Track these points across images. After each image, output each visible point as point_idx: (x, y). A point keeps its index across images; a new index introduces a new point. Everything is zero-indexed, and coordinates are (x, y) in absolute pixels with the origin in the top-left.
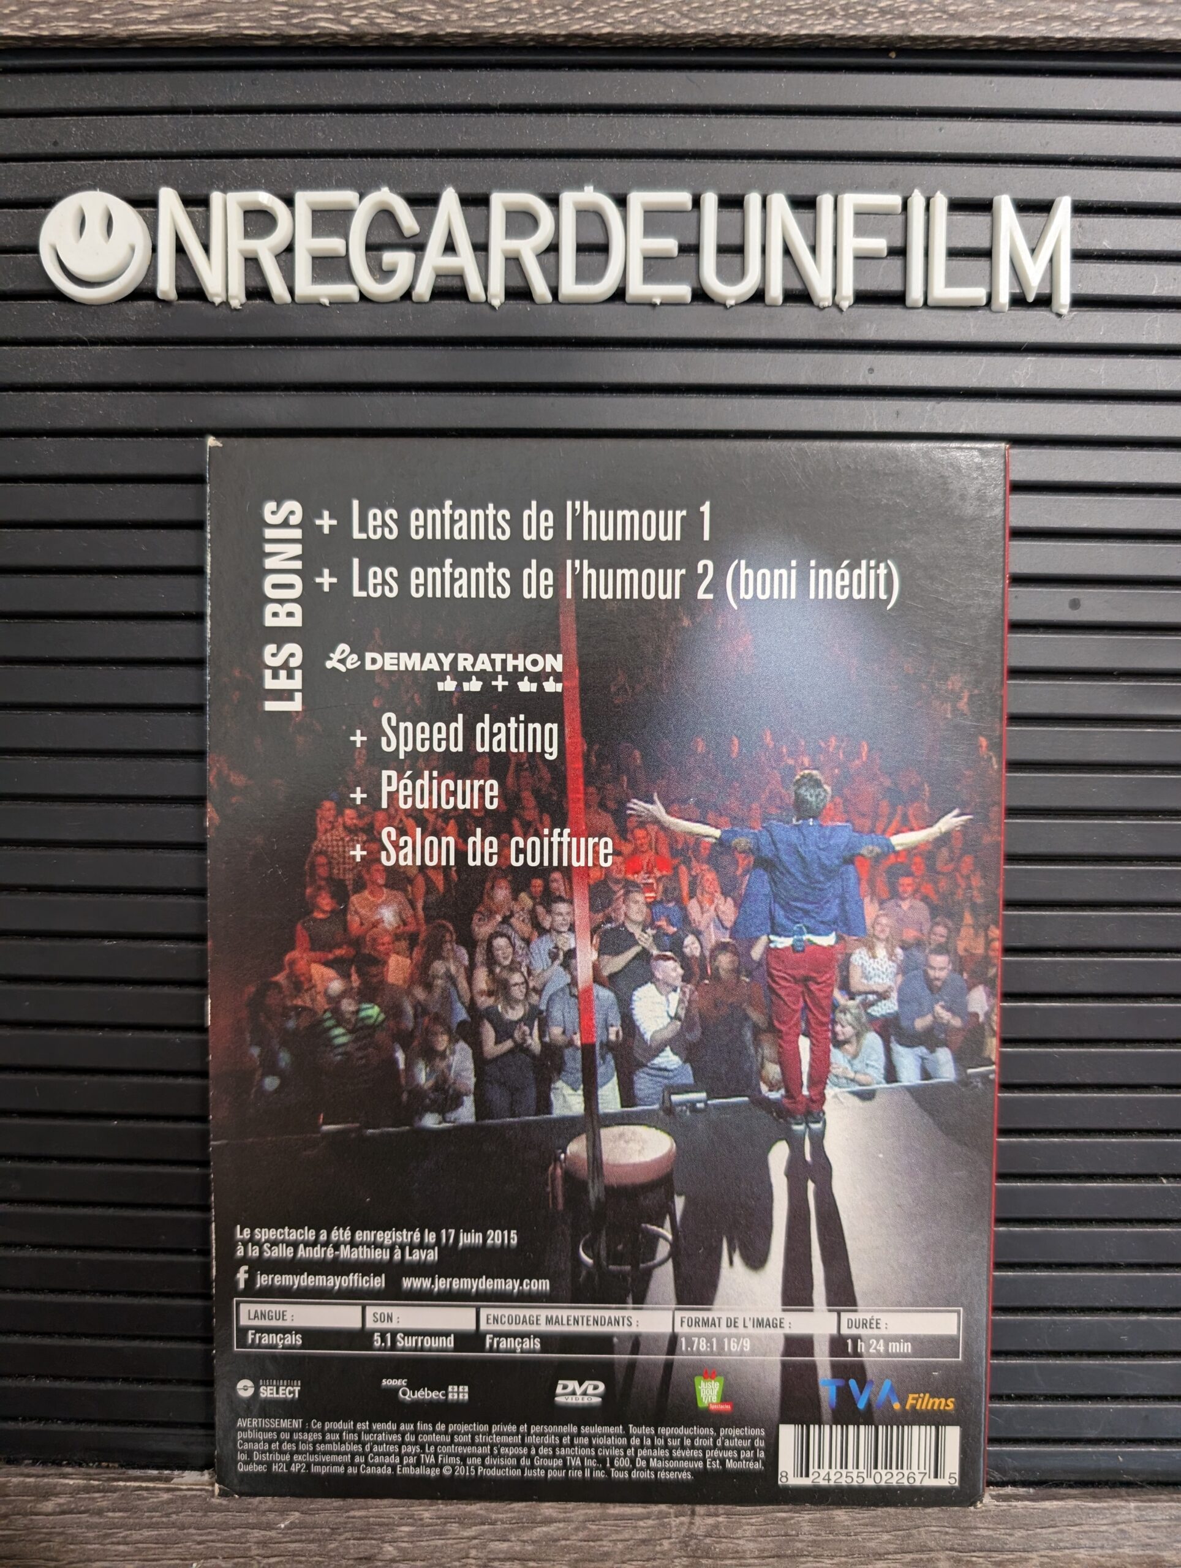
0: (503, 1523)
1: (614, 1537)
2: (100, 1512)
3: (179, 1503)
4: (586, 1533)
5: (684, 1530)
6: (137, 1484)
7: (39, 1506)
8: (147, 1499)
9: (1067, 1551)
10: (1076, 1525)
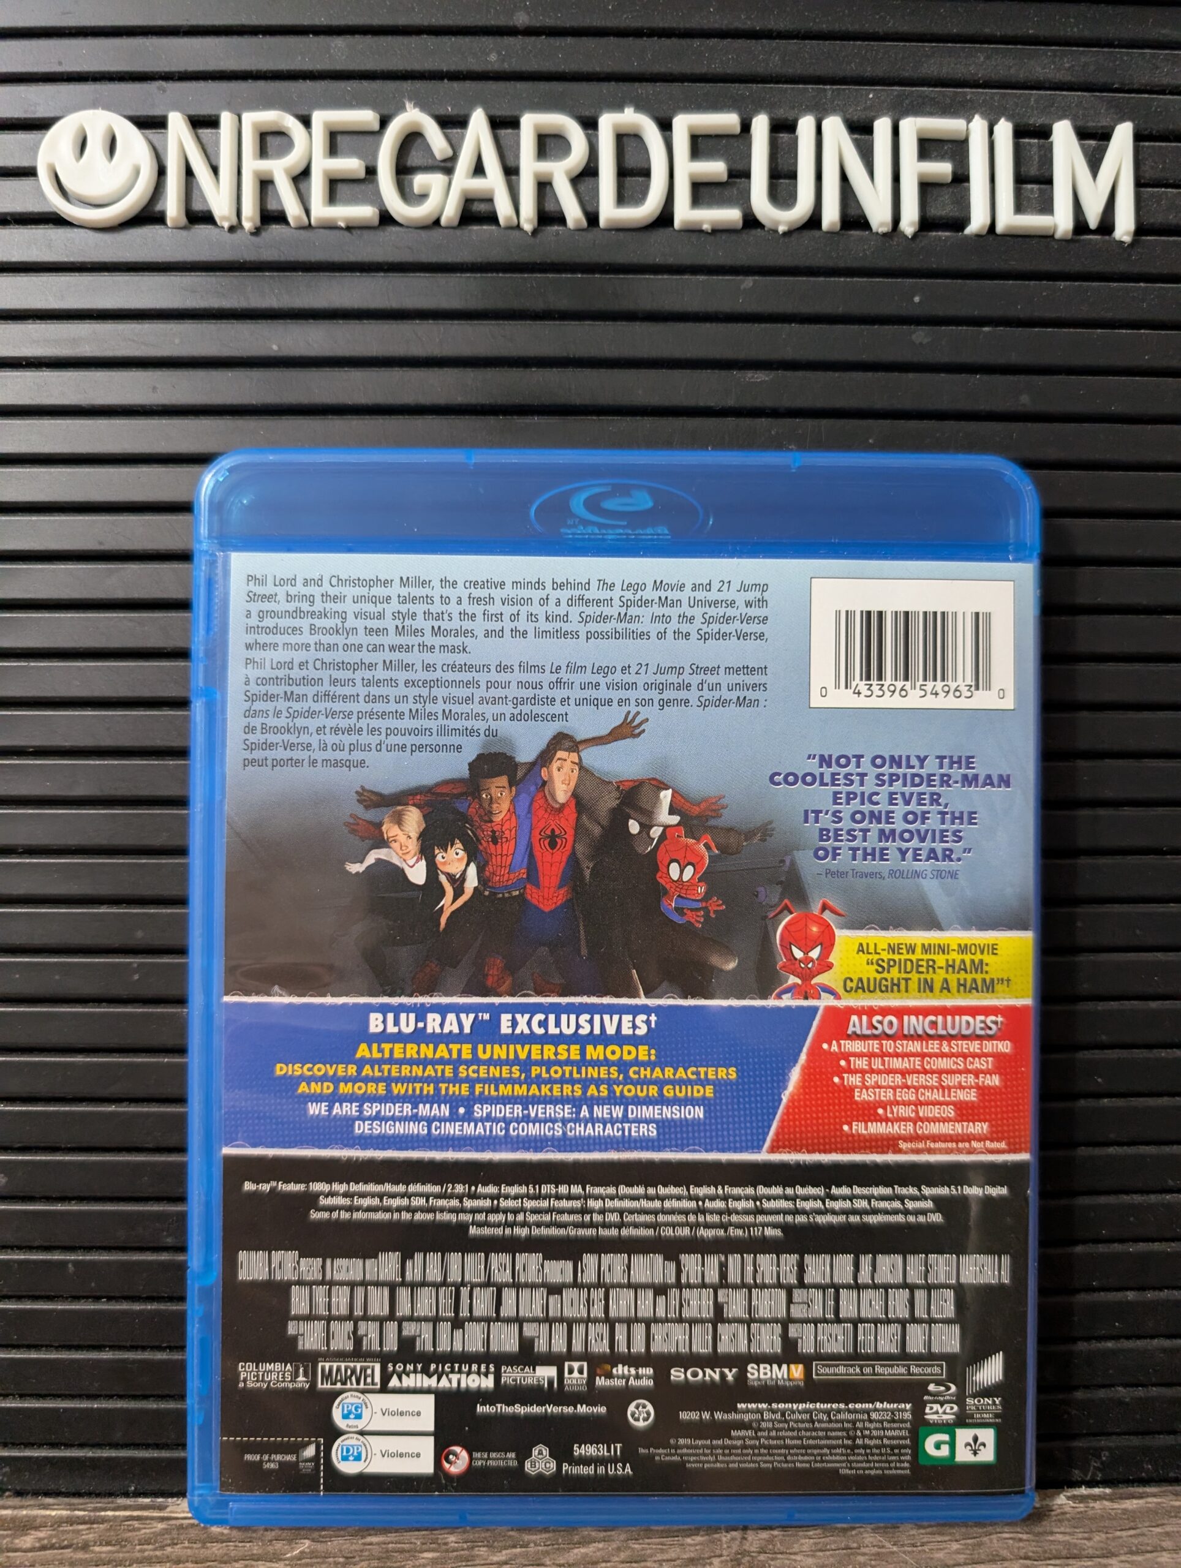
0: (536, 1545)
1: (659, 1557)
2: (85, 1547)
3: (175, 1533)
4: (628, 1553)
5: (735, 1547)
6: (127, 1513)
7: (17, 1541)
8: (139, 1529)
9: (1149, 1555)
10: (1158, 1526)
